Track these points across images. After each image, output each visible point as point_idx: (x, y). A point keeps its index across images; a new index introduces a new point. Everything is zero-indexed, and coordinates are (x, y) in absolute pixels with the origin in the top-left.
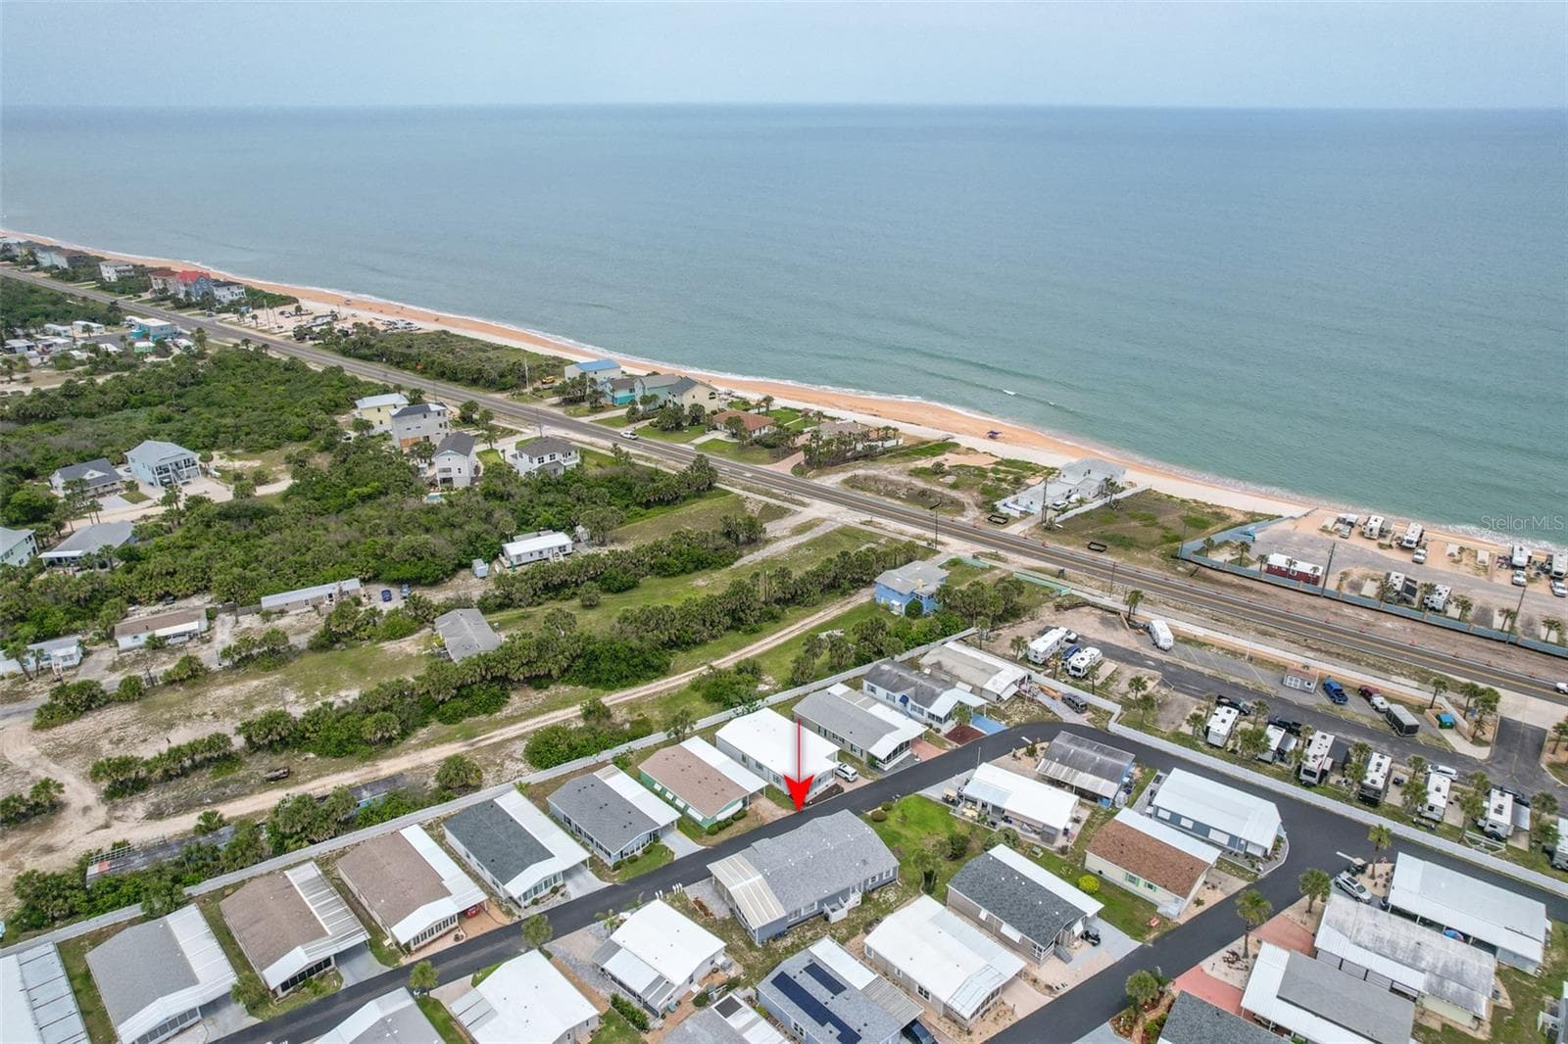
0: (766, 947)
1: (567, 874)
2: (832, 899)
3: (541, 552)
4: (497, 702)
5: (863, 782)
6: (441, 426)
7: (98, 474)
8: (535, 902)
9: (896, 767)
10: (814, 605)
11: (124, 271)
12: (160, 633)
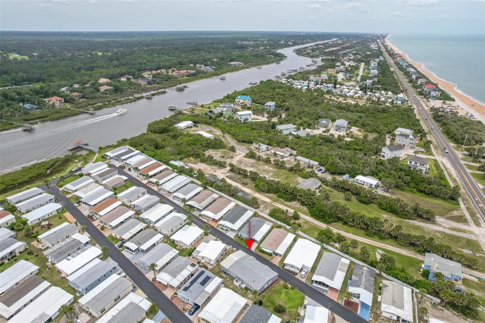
0: (220, 272)
1: (232, 230)
2: (239, 279)
3: (364, 182)
4: (291, 200)
5: (304, 280)
6: (410, 143)
7: (325, 122)
8: (222, 228)
9: (317, 287)
10: (401, 246)
11: (423, 82)
12: (277, 152)
